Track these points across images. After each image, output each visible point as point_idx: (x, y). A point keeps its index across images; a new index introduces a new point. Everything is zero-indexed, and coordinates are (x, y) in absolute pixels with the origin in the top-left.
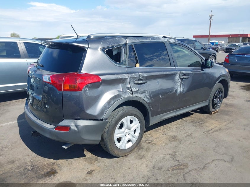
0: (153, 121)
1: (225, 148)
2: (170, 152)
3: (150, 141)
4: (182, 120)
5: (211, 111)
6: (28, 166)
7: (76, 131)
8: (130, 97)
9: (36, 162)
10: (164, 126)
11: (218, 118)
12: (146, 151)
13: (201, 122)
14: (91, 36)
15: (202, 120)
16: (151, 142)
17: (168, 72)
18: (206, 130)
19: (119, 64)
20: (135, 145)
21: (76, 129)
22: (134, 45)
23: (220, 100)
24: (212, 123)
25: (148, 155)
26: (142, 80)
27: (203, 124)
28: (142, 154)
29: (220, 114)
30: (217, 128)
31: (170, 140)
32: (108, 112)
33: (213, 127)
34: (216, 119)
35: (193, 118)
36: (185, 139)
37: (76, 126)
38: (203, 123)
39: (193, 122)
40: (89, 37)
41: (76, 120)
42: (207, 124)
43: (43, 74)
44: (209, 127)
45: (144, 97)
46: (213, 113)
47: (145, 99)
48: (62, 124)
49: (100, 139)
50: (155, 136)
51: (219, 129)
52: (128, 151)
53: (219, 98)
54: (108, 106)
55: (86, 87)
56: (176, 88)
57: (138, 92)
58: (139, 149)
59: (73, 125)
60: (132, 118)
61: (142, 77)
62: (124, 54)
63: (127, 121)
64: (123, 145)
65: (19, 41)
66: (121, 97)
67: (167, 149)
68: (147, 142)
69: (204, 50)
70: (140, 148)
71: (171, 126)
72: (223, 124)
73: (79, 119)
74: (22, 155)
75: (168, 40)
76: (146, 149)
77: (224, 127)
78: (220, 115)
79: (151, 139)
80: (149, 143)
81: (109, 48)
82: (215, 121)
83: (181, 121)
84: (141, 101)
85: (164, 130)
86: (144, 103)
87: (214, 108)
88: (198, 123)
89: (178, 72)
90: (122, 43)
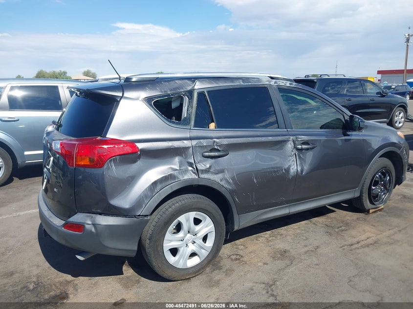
0: (242, 221)
1: (374, 279)
2: (266, 279)
3: (238, 256)
4: (309, 222)
5: (367, 208)
6: (31, 283)
7: (93, 232)
8: (193, 180)
9: (44, 278)
10: (273, 230)
11: (378, 221)
12: (224, 274)
13: (343, 228)
14: (131, 78)
15: (347, 224)
16: (239, 259)
17: (270, 138)
18: (346, 243)
19: (177, 124)
20: (206, 262)
21: (93, 230)
22: (208, 92)
23: (385, 188)
24: (364, 231)
25: (226, 282)
26: (217, 150)
27: (345, 232)
28: (217, 278)
29: (386, 214)
30: (370, 241)
31: (273, 258)
32: (150, 205)
33: (363, 237)
34: (374, 224)
35: (331, 218)
36: (303, 257)
37: (94, 225)
38: (346, 230)
39: (329, 226)
40: (128, 80)
41: (94, 215)
42: (353, 232)
43: (54, 139)
44: (355, 238)
45: (221, 180)
46: (371, 211)
47: (223, 183)
48: (73, 221)
49: (136, 248)
50: (250, 249)
51: (373, 243)
52: (191, 271)
53: (384, 185)
54: (149, 194)
55: (110, 161)
56: (287, 166)
57: (209, 171)
58: (214, 270)
59: (90, 222)
60: (198, 214)
61: (219, 146)
62: (188, 107)
63: (188, 220)
64: (181, 260)
65: (61, 85)
66: (175, 179)
67: (263, 272)
68: (234, 257)
69: (383, 96)
70: (217, 268)
71: (285, 232)
72: (384, 234)
73: (100, 214)
74: (29, 264)
75: (275, 83)
76: (227, 271)
77: (385, 240)
78: (386, 216)
79: (241, 253)
80: (236, 259)
81: (160, 97)
82: (372, 227)
83: (307, 224)
84: (215, 187)
85: (270, 239)
86: (222, 190)
87: (372, 203)
88: (338, 228)
89: (292, 137)
90: (186, 89)
